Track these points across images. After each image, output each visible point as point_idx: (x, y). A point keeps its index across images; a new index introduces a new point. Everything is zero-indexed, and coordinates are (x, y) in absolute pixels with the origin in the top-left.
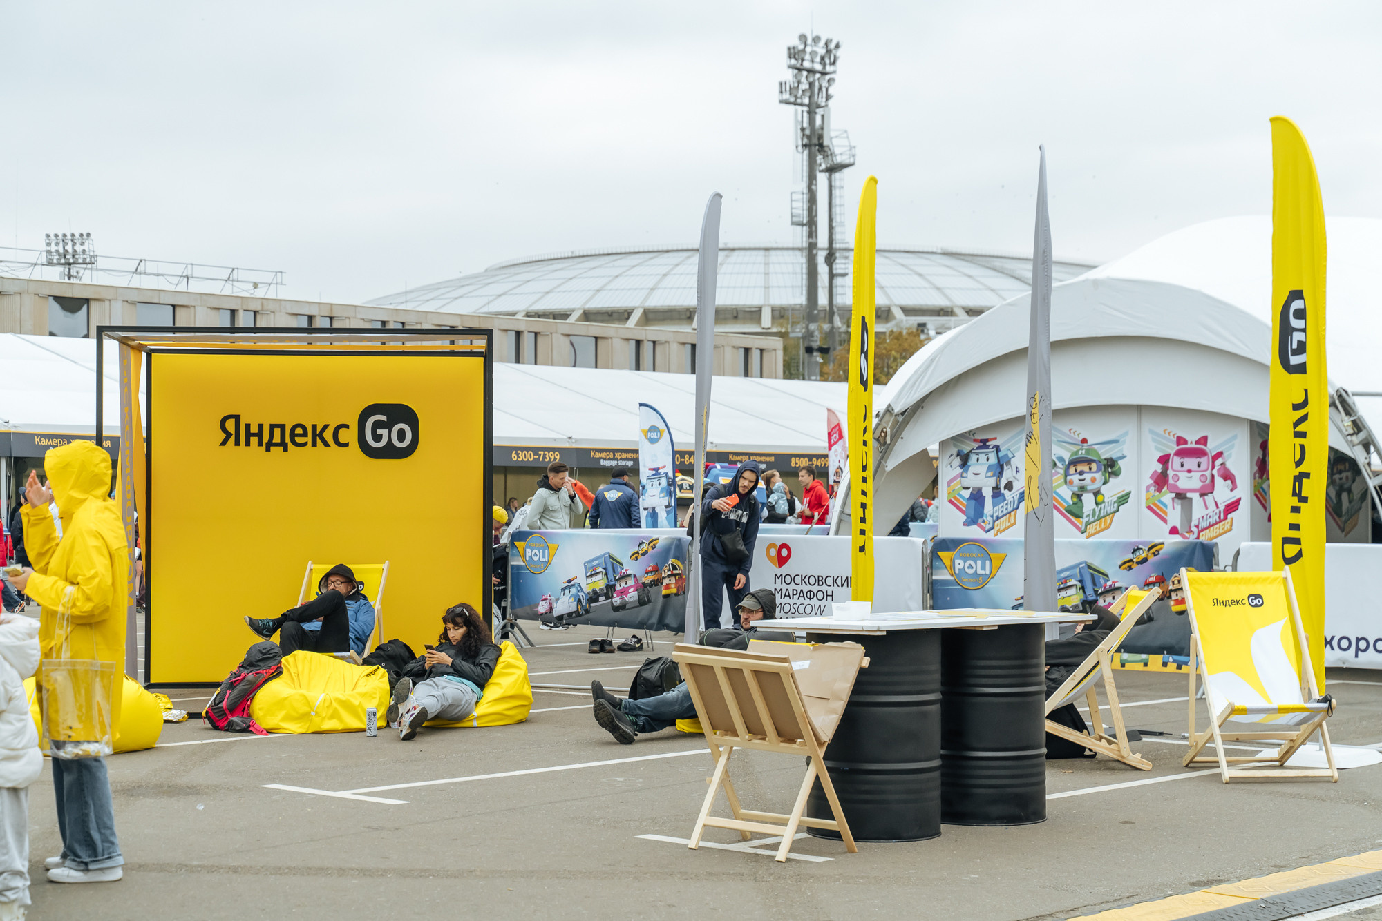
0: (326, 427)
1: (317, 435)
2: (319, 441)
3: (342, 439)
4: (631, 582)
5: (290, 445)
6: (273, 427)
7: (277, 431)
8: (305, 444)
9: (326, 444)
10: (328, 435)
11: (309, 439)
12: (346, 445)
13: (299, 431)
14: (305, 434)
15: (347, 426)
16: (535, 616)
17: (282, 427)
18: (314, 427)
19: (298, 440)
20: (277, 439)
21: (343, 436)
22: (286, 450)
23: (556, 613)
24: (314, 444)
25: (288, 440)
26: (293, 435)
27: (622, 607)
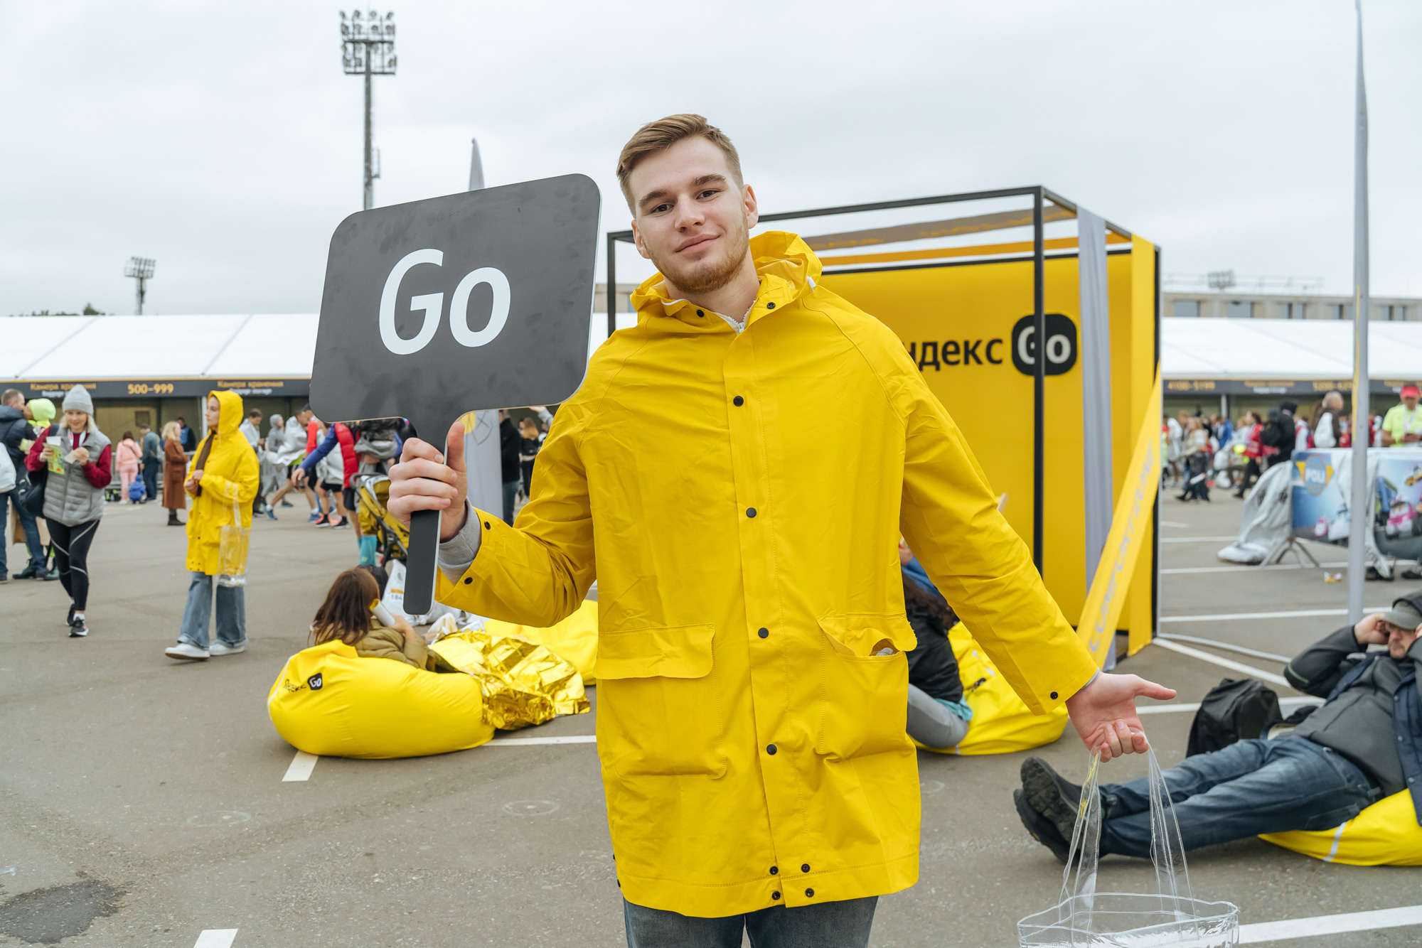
0: (978, 343)
1: (970, 352)
2: (971, 359)
3: (995, 356)
4: (1405, 510)
5: (943, 365)
6: (925, 345)
7: (930, 350)
8: (957, 363)
9: (979, 361)
10: (981, 352)
11: (961, 357)
12: (999, 362)
13: (951, 348)
14: (957, 352)
15: (1000, 341)
16: (1313, 538)
17: (934, 345)
18: (967, 343)
19: (951, 358)
20: (929, 358)
21: (997, 352)
22: (938, 369)
23: (1332, 536)
24: (967, 362)
25: (940, 358)
26: (945, 353)
27: (1396, 536)
